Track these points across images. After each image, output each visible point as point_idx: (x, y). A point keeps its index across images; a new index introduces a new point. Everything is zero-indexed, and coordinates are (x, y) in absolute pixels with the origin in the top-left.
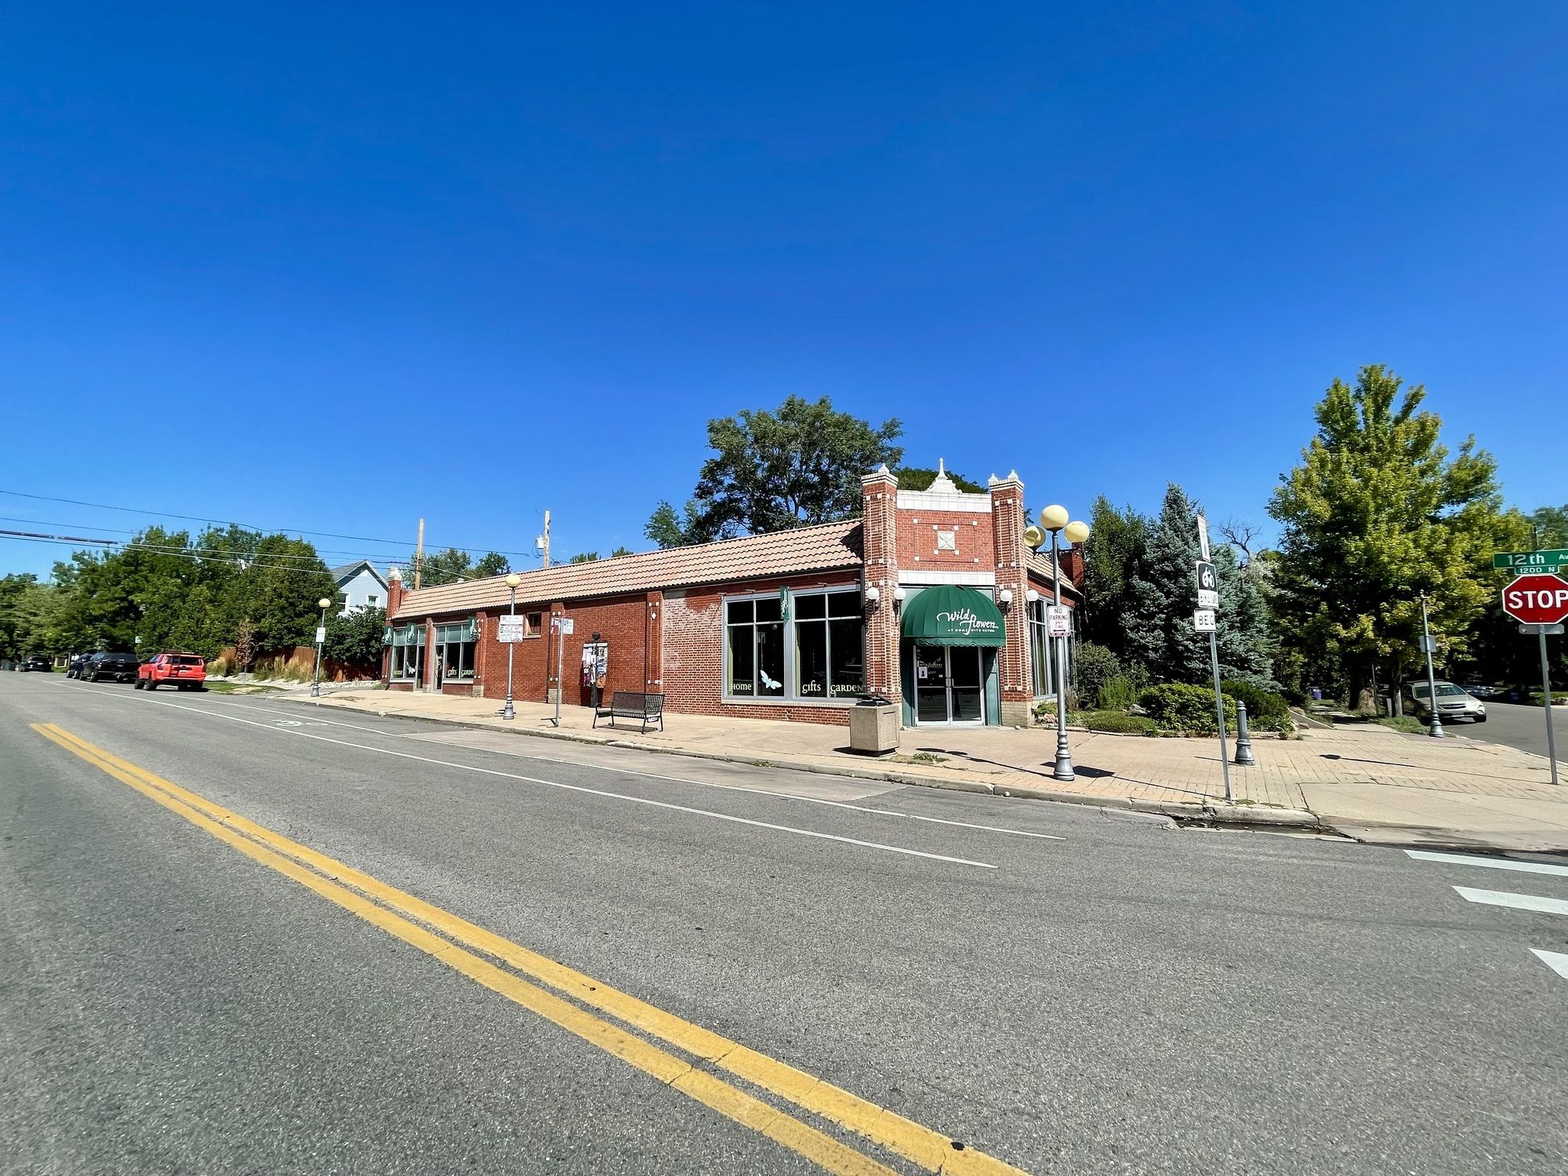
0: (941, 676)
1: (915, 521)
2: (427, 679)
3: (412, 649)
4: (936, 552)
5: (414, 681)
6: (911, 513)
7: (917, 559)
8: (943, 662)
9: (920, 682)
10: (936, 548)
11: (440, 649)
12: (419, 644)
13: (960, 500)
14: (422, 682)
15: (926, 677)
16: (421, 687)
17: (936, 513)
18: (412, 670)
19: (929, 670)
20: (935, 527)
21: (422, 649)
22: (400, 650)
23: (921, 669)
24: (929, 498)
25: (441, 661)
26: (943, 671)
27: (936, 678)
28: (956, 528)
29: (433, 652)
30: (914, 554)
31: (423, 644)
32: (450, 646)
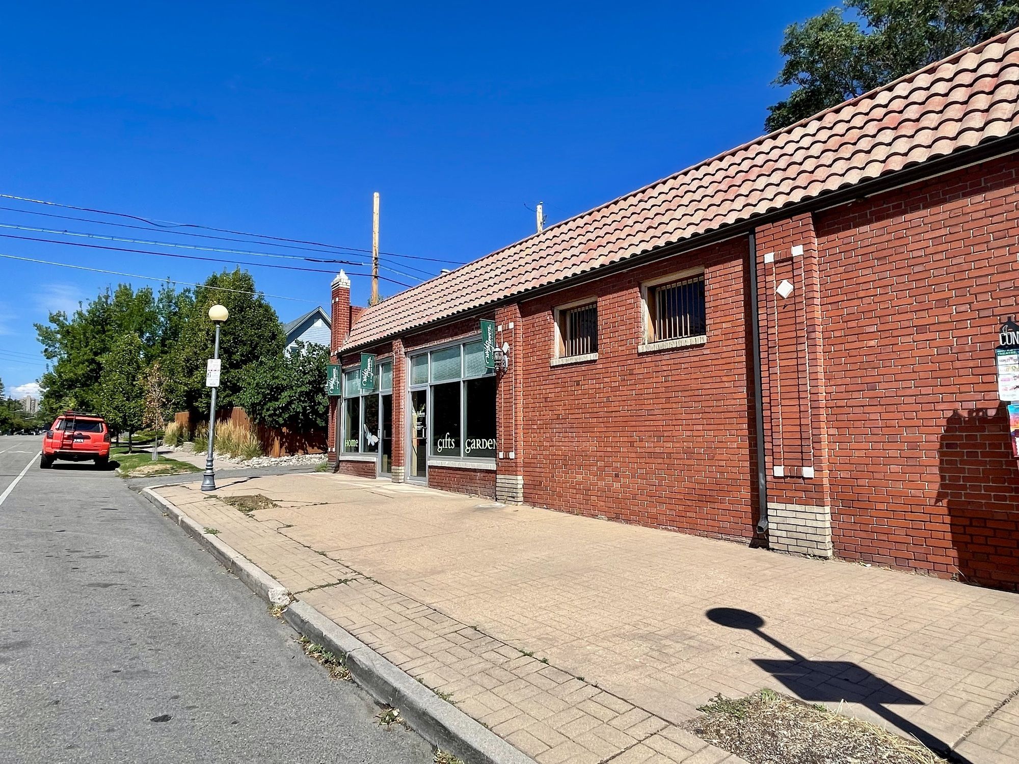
2: (398, 456)
3: (371, 401)
5: (375, 458)
11: (419, 398)
12: (382, 391)
14: (389, 464)
16: (389, 470)
18: (372, 439)
21: (388, 400)
22: (353, 403)
25: (422, 421)
29: (406, 404)
31: (388, 391)
32: (438, 390)
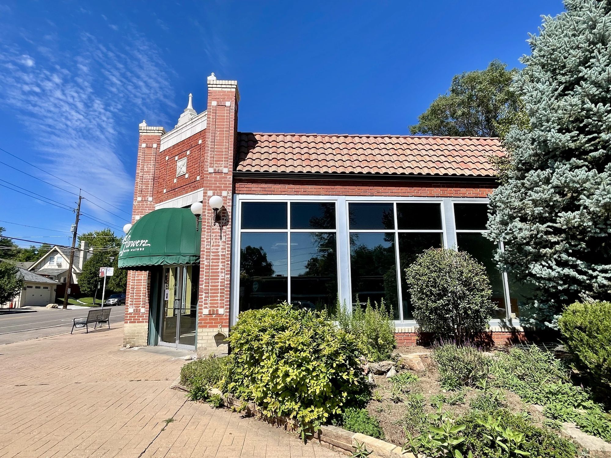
1: (167, 158)
4: (175, 180)
6: (165, 152)
7: (165, 191)
10: (176, 177)
17: (178, 145)
20: (176, 158)
23: (166, 292)
24: (175, 134)
28: (188, 153)
30: (164, 187)
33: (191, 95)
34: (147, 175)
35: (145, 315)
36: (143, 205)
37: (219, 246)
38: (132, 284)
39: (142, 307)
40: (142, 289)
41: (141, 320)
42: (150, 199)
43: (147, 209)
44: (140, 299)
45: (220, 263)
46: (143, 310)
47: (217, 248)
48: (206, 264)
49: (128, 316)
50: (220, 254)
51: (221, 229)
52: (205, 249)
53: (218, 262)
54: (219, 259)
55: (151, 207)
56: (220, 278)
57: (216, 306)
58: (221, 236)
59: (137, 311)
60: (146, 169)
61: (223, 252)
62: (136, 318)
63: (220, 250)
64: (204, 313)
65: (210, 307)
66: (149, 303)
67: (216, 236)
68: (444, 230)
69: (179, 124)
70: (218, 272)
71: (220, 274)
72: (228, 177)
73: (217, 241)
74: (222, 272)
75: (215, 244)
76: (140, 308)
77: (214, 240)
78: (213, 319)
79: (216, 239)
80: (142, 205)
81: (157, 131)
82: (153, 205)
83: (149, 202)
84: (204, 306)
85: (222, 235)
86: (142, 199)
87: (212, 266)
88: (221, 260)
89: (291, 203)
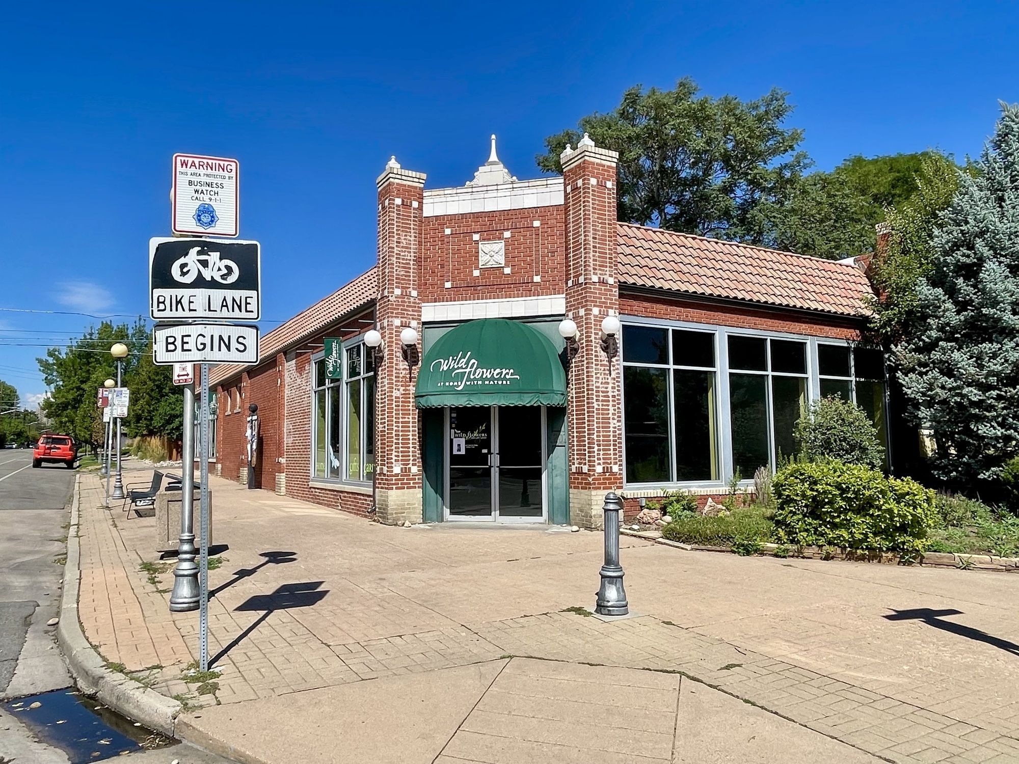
0: (485, 451)
1: (448, 231)
4: (476, 273)
6: (441, 220)
7: (448, 285)
8: (488, 431)
9: (455, 459)
10: (477, 268)
13: (516, 192)
15: (463, 452)
17: (477, 216)
19: (467, 442)
20: (476, 237)
23: (456, 442)
24: (468, 196)
26: (487, 443)
27: (476, 454)
28: (507, 234)
30: (443, 279)
33: (493, 137)
34: (406, 253)
35: (417, 477)
36: (404, 302)
37: (608, 383)
38: (396, 428)
39: (413, 465)
40: (411, 437)
41: (412, 485)
42: (414, 293)
43: (411, 309)
44: (409, 452)
45: (611, 406)
46: (414, 470)
47: (606, 386)
48: (596, 407)
49: (394, 478)
50: (610, 394)
51: (610, 361)
52: (594, 387)
53: (608, 405)
54: (609, 401)
55: (415, 307)
56: (612, 425)
57: (609, 461)
58: (610, 370)
59: (406, 471)
60: (404, 242)
61: (613, 392)
62: (405, 481)
63: (610, 389)
64: (597, 471)
65: (604, 463)
66: (422, 458)
67: (604, 370)
68: (809, 375)
69: (475, 181)
70: (609, 418)
71: (611, 421)
72: (614, 290)
73: (606, 377)
74: (613, 419)
75: (604, 381)
76: (410, 466)
77: (603, 376)
78: (607, 479)
79: (605, 374)
80: (402, 302)
81: (417, 180)
82: (419, 304)
83: (412, 300)
84: (597, 462)
85: (612, 368)
86: (402, 292)
87: (603, 409)
88: (611, 403)
89: (673, 330)
